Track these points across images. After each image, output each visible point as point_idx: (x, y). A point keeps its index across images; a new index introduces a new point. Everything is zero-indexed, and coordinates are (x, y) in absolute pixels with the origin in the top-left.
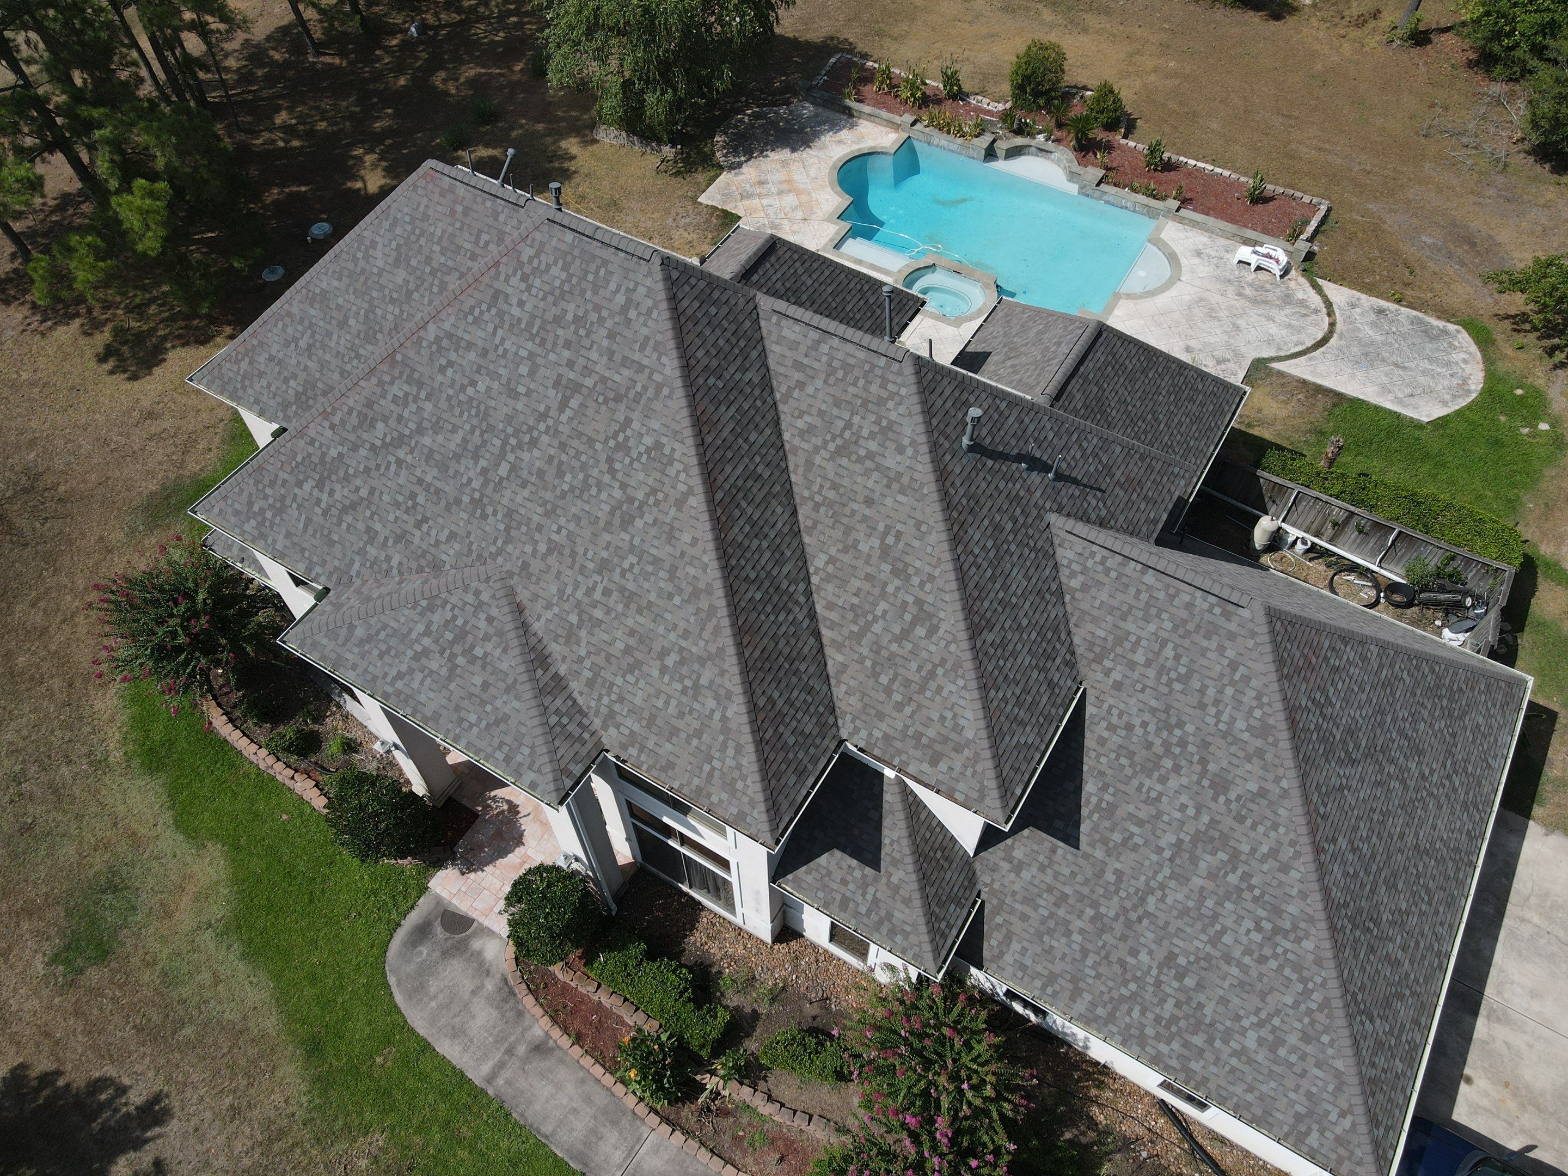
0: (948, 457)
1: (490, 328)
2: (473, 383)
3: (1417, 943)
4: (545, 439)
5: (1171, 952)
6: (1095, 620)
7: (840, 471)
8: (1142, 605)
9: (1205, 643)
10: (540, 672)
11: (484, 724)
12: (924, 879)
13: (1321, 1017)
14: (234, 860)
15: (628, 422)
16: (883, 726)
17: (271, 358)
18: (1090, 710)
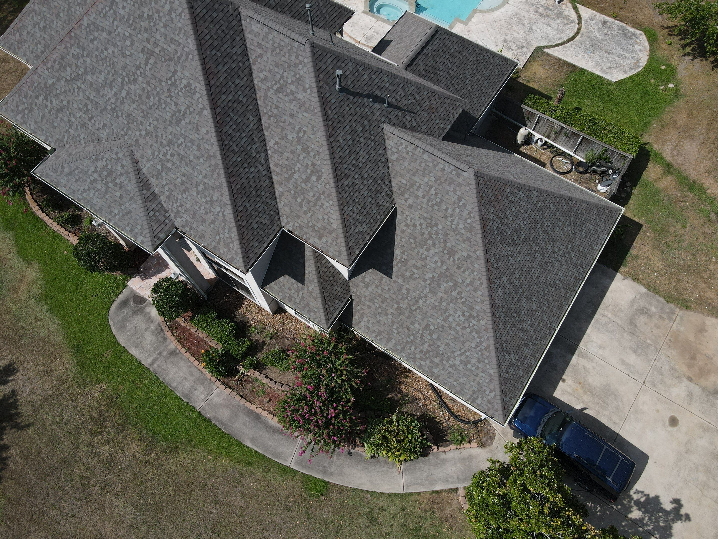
0: (328, 94)
1: (111, 20)
2: (106, 49)
3: (539, 323)
4: (140, 79)
5: (428, 324)
6: (402, 175)
7: (279, 99)
8: (422, 169)
9: (448, 188)
10: (145, 192)
11: (121, 214)
12: (323, 289)
13: (486, 353)
14: (44, 270)
15: (175, 72)
16: (299, 221)
17: (29, 33)
18: (398, 217)
